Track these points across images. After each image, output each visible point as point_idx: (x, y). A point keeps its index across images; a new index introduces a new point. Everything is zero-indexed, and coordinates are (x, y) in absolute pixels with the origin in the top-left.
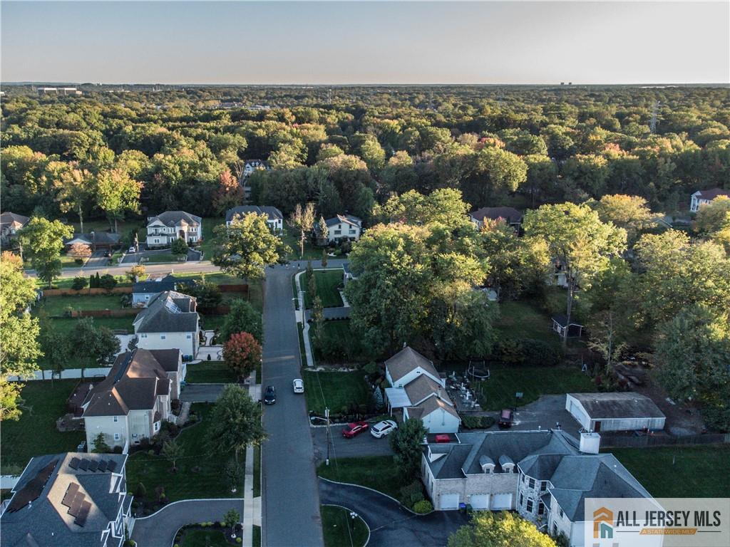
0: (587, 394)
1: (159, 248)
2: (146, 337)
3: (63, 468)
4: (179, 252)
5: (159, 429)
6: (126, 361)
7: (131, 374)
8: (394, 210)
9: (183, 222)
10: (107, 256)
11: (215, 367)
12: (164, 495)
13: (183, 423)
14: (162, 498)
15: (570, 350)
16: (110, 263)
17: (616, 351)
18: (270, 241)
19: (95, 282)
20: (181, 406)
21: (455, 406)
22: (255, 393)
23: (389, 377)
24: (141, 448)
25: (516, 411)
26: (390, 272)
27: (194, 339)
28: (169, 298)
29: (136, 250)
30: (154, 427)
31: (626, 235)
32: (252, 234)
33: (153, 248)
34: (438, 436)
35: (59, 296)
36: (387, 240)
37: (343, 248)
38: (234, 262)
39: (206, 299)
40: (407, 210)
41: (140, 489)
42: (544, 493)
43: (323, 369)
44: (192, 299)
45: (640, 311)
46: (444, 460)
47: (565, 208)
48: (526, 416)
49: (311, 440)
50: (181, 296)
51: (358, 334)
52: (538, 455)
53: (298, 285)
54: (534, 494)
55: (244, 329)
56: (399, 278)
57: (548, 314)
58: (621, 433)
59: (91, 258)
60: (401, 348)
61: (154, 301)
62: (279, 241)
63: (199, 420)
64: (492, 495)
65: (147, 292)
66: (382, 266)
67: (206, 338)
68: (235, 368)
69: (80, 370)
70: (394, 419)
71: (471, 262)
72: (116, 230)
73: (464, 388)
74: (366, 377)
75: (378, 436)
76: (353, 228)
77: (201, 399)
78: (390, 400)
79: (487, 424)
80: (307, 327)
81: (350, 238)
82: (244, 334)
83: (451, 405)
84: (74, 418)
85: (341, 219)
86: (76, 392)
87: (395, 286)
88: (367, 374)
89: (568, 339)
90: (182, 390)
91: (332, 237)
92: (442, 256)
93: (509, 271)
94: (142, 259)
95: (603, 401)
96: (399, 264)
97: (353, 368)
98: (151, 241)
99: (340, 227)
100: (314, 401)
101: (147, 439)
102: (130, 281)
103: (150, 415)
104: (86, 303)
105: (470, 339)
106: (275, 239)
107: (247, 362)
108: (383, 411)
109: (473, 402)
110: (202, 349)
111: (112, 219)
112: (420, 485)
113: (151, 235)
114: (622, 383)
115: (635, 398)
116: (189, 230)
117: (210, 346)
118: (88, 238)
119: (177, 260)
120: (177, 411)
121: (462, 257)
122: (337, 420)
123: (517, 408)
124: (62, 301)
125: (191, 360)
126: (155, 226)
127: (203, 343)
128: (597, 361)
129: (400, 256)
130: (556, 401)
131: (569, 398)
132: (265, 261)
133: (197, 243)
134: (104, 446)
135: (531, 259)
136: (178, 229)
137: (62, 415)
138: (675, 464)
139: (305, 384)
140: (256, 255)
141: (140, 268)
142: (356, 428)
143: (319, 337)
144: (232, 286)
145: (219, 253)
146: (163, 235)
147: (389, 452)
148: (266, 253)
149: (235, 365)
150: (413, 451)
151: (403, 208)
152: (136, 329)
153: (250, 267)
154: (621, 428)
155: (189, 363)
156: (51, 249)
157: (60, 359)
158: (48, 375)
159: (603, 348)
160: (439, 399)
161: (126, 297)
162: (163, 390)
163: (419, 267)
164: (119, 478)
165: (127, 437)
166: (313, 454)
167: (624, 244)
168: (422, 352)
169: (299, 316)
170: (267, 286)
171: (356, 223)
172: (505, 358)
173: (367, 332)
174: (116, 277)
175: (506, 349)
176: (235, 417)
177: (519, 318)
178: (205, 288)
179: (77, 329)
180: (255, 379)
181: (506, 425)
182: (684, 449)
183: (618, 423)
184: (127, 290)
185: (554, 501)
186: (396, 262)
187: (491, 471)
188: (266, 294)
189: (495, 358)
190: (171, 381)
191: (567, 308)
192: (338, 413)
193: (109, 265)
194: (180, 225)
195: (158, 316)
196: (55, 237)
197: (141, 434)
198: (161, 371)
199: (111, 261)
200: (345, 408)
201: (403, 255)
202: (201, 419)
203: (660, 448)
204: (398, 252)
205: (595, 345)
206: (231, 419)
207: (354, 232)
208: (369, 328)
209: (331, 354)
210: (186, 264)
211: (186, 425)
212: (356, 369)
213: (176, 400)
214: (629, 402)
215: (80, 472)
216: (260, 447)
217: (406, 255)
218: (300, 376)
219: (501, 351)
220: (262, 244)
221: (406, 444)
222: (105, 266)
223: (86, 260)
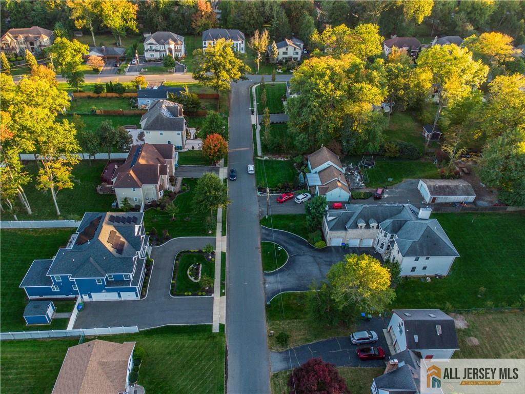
0: (432, 180)
1: (154, 61)
2: (149, 133)
3: (105, 221)
4: (169, 65)
5: (162, 194)
6: (137, 151)
7: (142, 161)
8: (328, 39)
9: (170, 41)
10: (116, 66)
11: (197, 154)
12: (168, 234)
13: (178, 191)
14: (167, 236)
15: (430, 149)
16: (119, 72)
17: (458, 153)
18: (234, 63)
19: (111, 88)
20: (176, 180)
21: (349, 185)
22: (223, 173)
23: (310, 166)
24: (152, 206)
25: (387, 188)
26: (317, 96)
27: (182, 136)
28: (164, 106)
29: (137, 62)
30: (159, 194)
31: (488, 71)
32: (221, 58)
33: (150, 61)
34: (335, 204)
35: (86, 97)
36: (318, 71)
37: (288, 66)
38: (208, 77)
39: (189, 106)
40: (337, 39)
41: (153, 230)
42: (392, 240)
43: (268, 158)
44: (180, 106)
45: (480, 129)
46: (336, 220)
47: (450, 48)
48: (392, 192)
49: (258, 202)
50: (171, 104)
51: (292, 137)
52: (392, 220)
53: (254, 95)
54: (386, 241)
55: (216, 132)
56: (323, 101)
57: (422, 123)
58: (447, 204)
59: (104, 67)
60: (319, 147)
61: (153, 106)
62: (241, 63)
63: (188, 189)
64: (361, 239)
65: (148, 97)
66: (312, 91)
67: (191, 133)
68: (210, 157)
69: (108, 154)
70: (310, 192)
71: (375, 90)
72: (121, 44)
73: (357, 173)
74: (295, 164)
75: (298, 202)
76: (297, 50)
77: (188, 175)
78: (309, 181)
79: (367, 196)
80: (259, 127)
81: (294, 58)
82: (216, 135)
83: (347, 185)
84: (107, 186)
85: (288, 43)
86: (107, 169)
87: (320, 106)
88: (296, 162)
89: (430, 142)
90: (176, 169)
91: (281, 57)
92: (356, 85)
93: (401, 92)
94: (142, 70)
95: (441, 186)
96: (325, 90)
97: (287, 158)
98: (148, 55)
99: (287, 49)
100: (261, 178)
101: (156, 201)
102: (134, 87)
103: (156, 187)
104: (105, 103)
105: (366, 142)
106: (239, 62)
107: (218, 153)
108: (303, 187)
109: (361, 183)
110: (188, 141)
111: (117, 35)
112: (320, 233)
113: (147, 51)
114: (457, 173)
115: (461, 184)
116: (175, 47)
117: (194, 139)
118: (101, 51)
119: (167, 72)
120: (174, 184)
121: (369, 86)
122: (274, 192)
123: (388, 187)
124: (88, 101)
125: (181, 149)
126: (150, 44)
127: (189, 137)
128: (445, 158)
129: (326, 84)
130: (412, 183)
131: (421, 182)
132: (231, 77)
133: (182, 58)
134: (128, 205)
135: (418, 85)
136: (167, 46)
137: (100, 184)
138: (473, 223)
139: (255, 168)
140: (224, 73)
141: (141, 78)
142: (287, 197)
143: (266, 137)
144: (207, 95)
145: (197, 70)
146: (156, 51)
147: (304, 212)
148: (231, 71)
149: (210, 155)
150: (318, 215)
151: (334, 38)
152: (143, 126)
153: (220, 83)
154: (447, 201)
155: (180, 151)
156: (74, 63)
157: (93, 148)
158: (87, 156)
159: (450, 150)
160: (339, 181)
161: (134, 101)
162: (163, 171)
163: (338, 93)
164: (140, 227)
165: (143, 200)
166: (258, 211)
167: (485, 78)
168: (333, 150)
169: (254, 119)
170: (232, 96)
171: (299, 46)
172: (387, 155)
173: (298, 136)
174: (125, 84)
175: (388, 149)
176: (210, 192)
177: (402, 125)
178: (188, 98)
179: (101, 128)
180: (223, 164)
181: (378, 198)
182: (481, 214)
183: (446, 199)
184: (133, 95)
185: (396, 246)
186: (323, 89)
187: (363, 227)
188: (231, 101)
189: (380, 155)
190: (168, 166)
191: (434, 120)
192: (275, 187)
193: (118, 74)
194: (168, 44)
195: (157, 118)
196: (75, 53)
197: (151, 198)
198: (162, 159)
199: (119, 70)
200: (280, 185)
201: (328, 83)
202: (189, 188)
203: (467, 213)
204: (325, 81)
205: (446, 148)
206: (208, 194)
207: (297, 53)
208: (300, 133)
209: (273, 149)
210: (174, 75)
211: (179, 192)
212: (289, 159)
213: (172, 176)
214: (456, 186)
215: (116, 224)
216: (226, 209)
217: (330, 84)
218: (253, 163)
219: (385, 150)
220: (228, 65)
221: (314, 210)
222: (115, 74)
223: (101, 69)
